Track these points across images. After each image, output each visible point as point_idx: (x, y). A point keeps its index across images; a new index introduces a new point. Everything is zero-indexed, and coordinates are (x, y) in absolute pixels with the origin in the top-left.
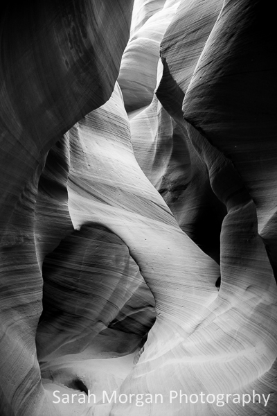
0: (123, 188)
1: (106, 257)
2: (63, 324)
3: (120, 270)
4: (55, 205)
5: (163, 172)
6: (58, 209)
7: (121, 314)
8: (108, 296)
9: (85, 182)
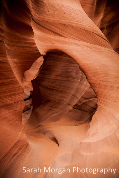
0: (72, 25)
1: (70, 72)
2: (51, 107)
3: (79, 78)
4: (24, 39)
5: (101, 17)
6: (28, 41)
7: (80, 101)
8: (73, 92)
9: (46, 23)
